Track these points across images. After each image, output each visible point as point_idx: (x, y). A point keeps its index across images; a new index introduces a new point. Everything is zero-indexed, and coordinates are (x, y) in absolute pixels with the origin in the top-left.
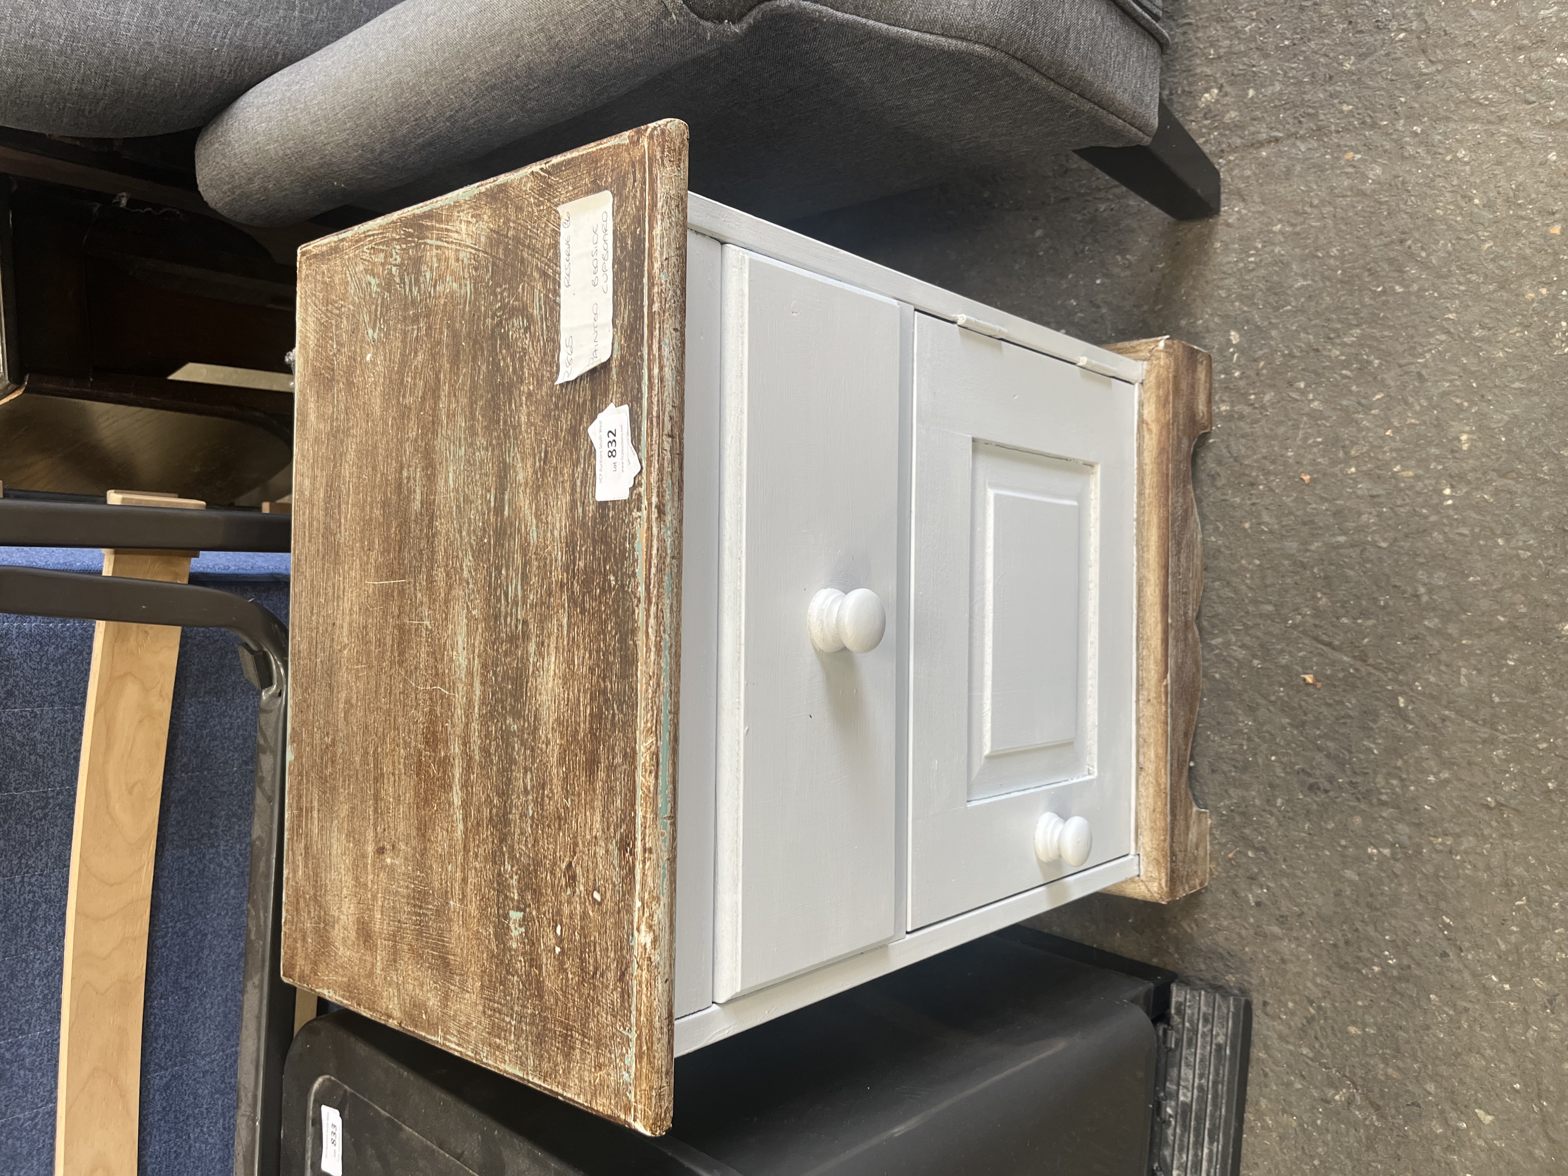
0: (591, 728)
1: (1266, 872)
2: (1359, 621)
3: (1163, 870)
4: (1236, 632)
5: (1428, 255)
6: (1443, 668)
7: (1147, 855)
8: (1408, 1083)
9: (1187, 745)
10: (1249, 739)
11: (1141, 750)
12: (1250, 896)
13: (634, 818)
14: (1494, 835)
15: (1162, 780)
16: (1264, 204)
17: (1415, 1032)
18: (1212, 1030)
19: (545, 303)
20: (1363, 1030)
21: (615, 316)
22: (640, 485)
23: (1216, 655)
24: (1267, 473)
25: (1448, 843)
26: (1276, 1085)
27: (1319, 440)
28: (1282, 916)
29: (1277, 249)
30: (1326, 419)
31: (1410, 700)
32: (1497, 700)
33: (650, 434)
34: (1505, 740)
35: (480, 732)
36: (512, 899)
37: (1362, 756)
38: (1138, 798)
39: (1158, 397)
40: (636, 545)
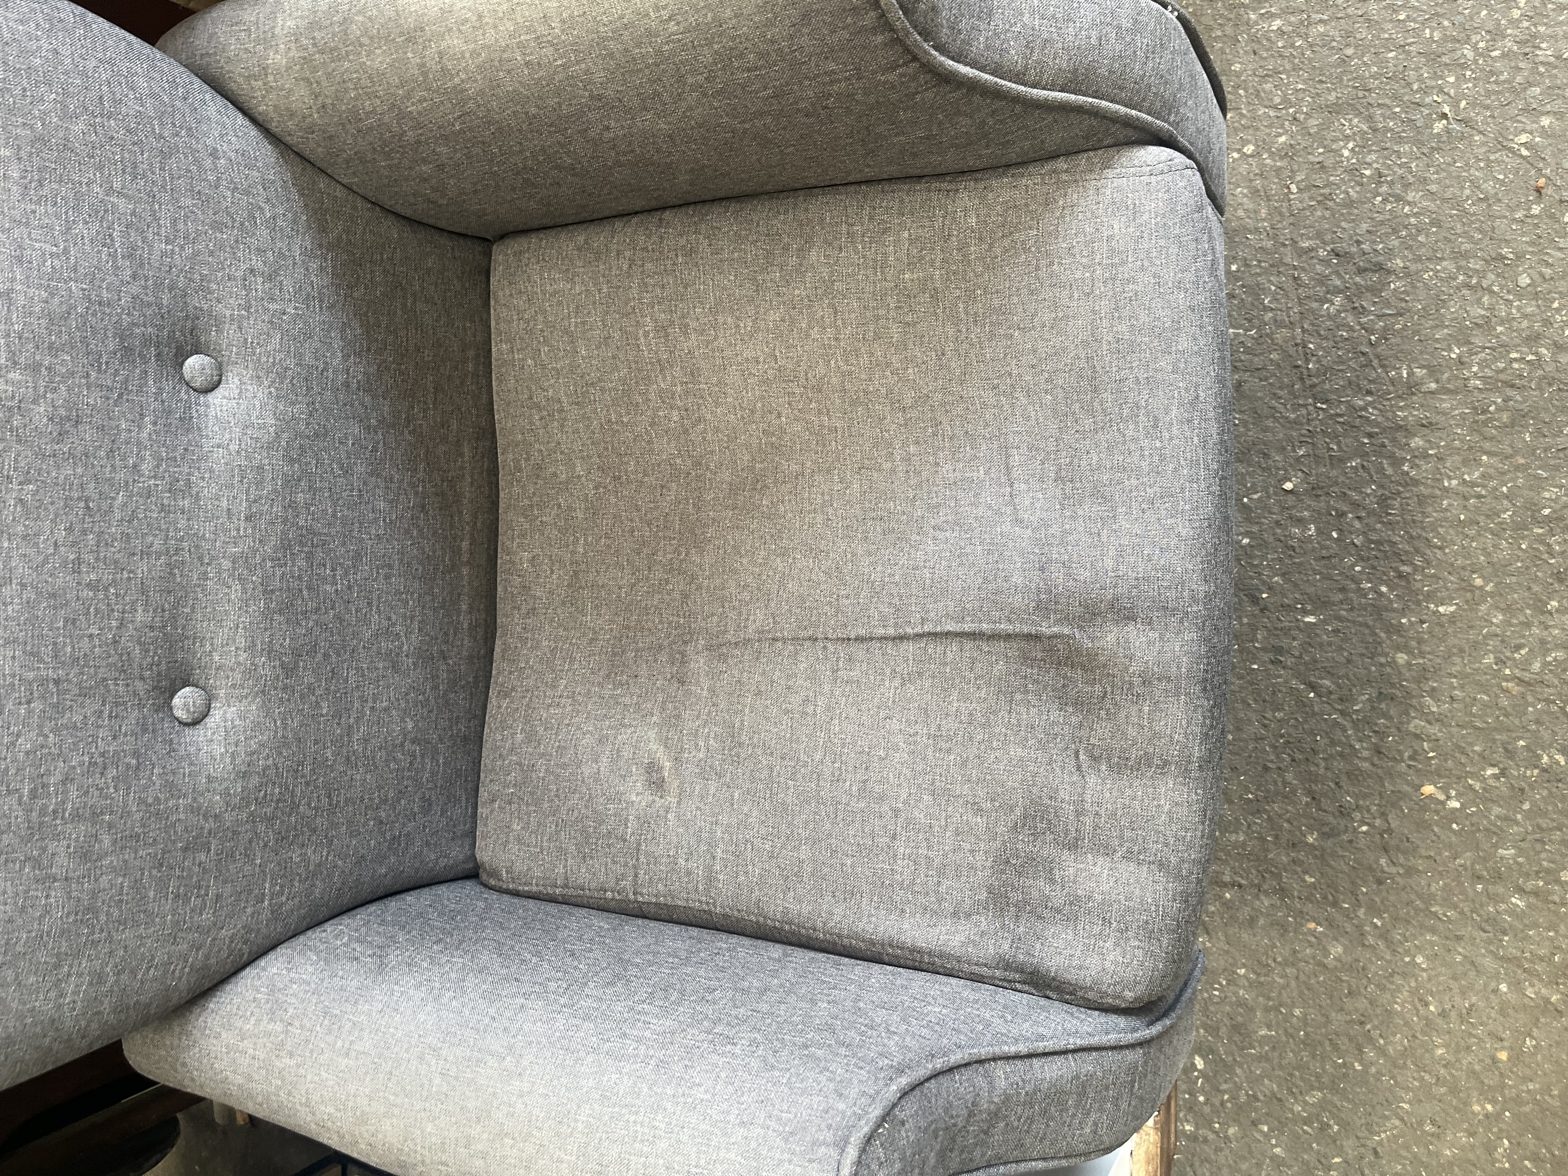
5: (1386, 1044)
16: (1228, 943)
29: (1241, 992)
30: (1290, 1167)
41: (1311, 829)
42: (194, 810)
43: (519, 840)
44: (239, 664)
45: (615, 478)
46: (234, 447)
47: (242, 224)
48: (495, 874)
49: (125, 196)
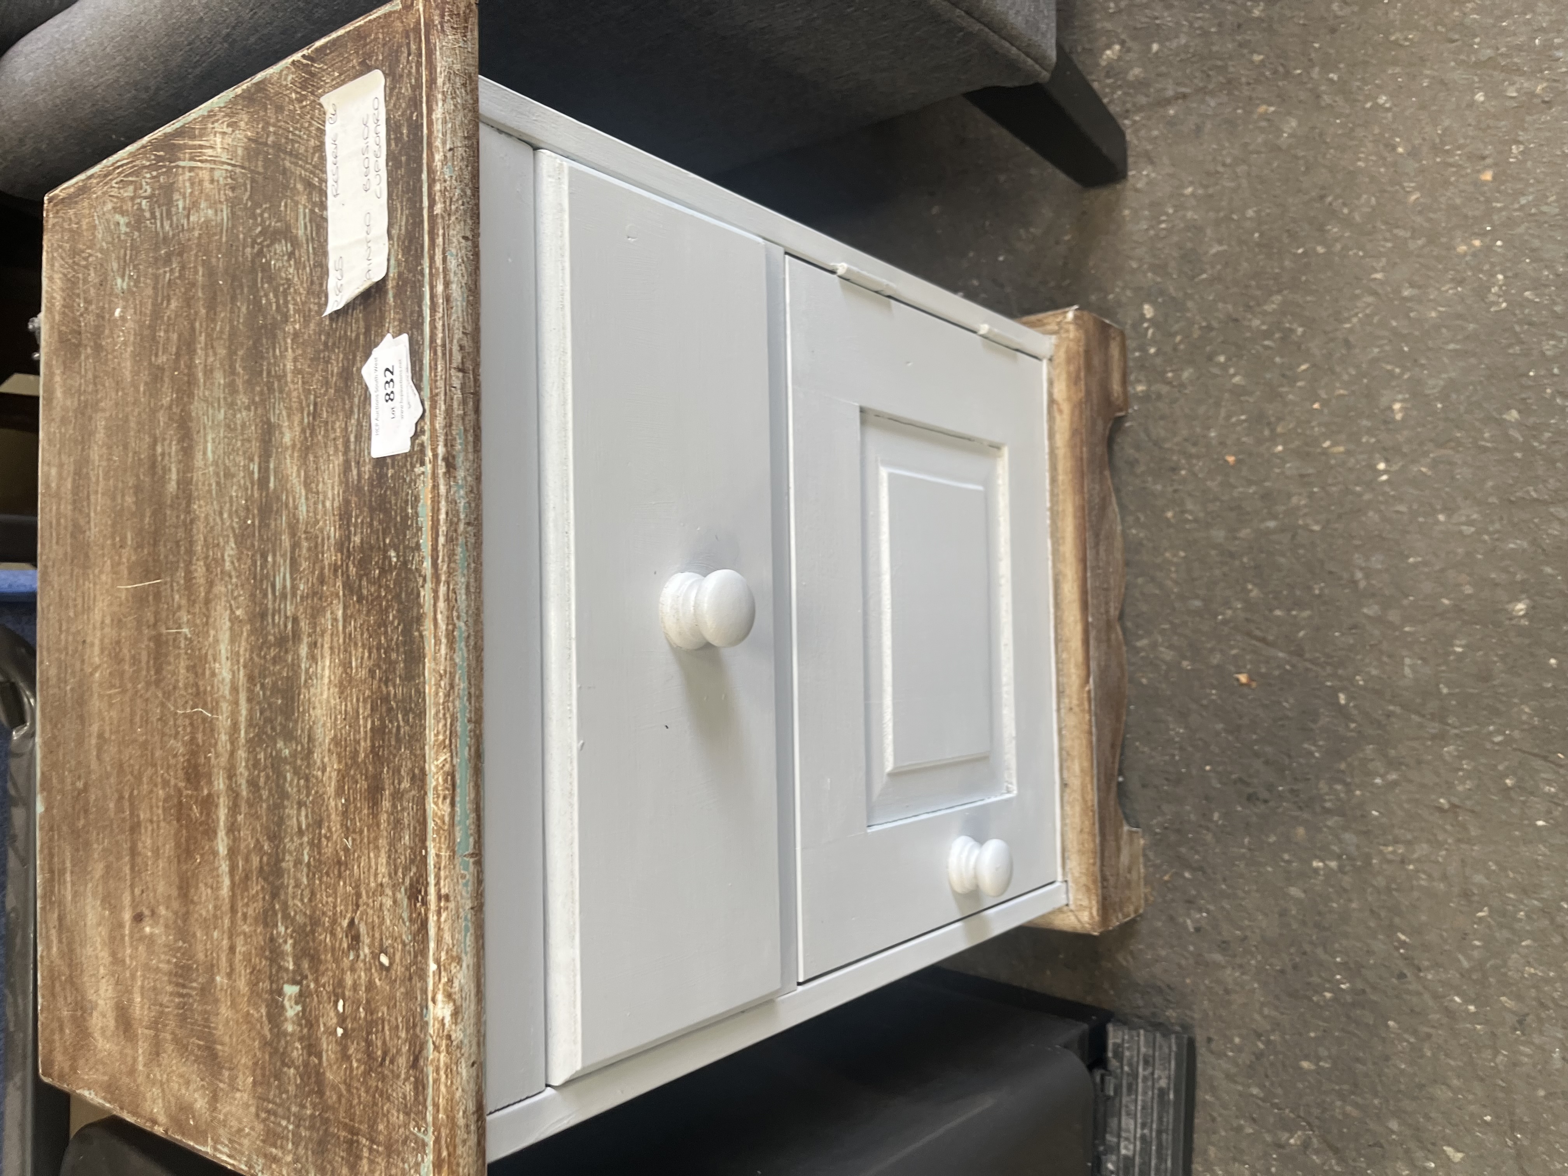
0: (373, 746)
1: (1205, 894)
2: (1294, 613)
3: (1094, 897)
4: (1163, 632)
5: (1351, 212)
6: (1385, 659)
7: (1076, 882)
8: (1368, 1120)
9: (1114, 757)
10: (1182, 749)
11: (1065, 765)
12: (1189, 922)
13: (425, 857)
14: (1450, 841)
15: (1089, 797)
16: (1173, 165)
17: (1374, 1063)
18: (1153, 1074)
19: (311, 221)
20: (1317, 1064)
21: (390, 226)
22: (423, 432)
23: (1142, 658)
24: (1190, 457)
25: (1400, 851)
26: (1226, 1131)
27: (1243, 417)
28: (1224, 942)
29: (1190, 214)
30: (1251, 394)
31: (1350, 698)
32: (1445, 691)
33: (433, 368)
34: (1457, 735)
35: (247, 761)
36: (287, 970)
37: (1302, 761)
38: (1063, 817)
39: (1069, 373)
40: (419, 509)
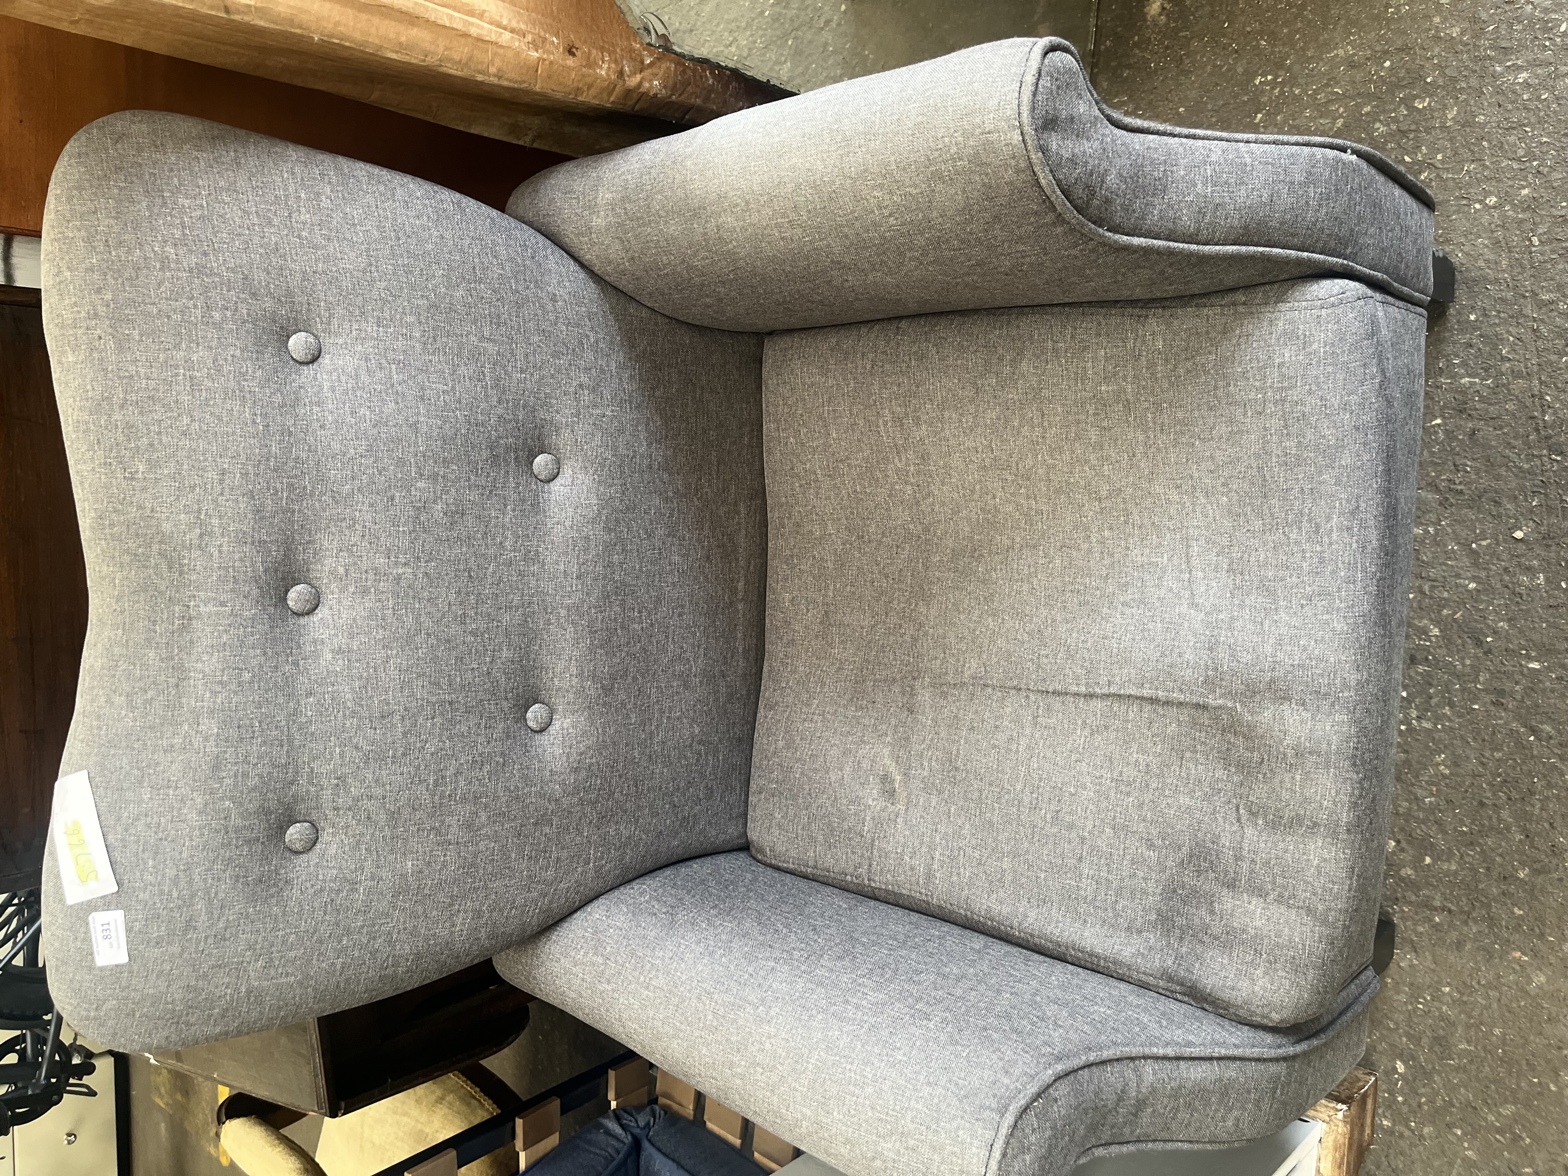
29: (1445, 1008)
41: (1523, 864)
42: (542, 796)
43: (779, 826)
44: (572, 686)
45: (858, 537)
46: (568, 523)
47: (574, 350)
48: (761, 850)
49: (494, 341)
